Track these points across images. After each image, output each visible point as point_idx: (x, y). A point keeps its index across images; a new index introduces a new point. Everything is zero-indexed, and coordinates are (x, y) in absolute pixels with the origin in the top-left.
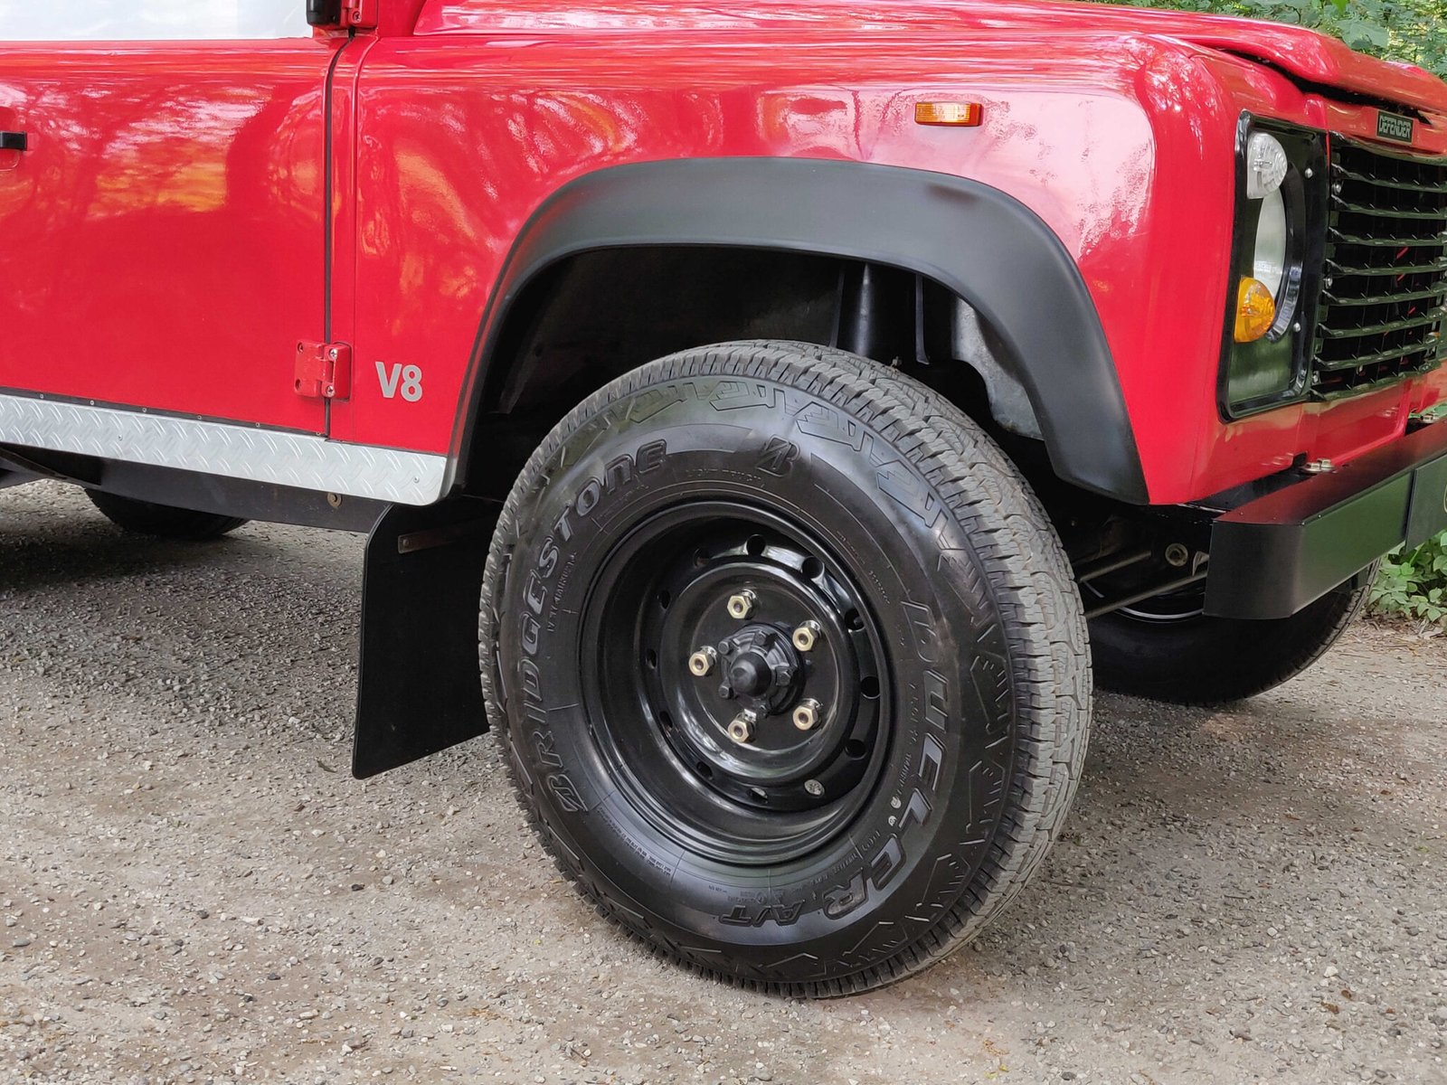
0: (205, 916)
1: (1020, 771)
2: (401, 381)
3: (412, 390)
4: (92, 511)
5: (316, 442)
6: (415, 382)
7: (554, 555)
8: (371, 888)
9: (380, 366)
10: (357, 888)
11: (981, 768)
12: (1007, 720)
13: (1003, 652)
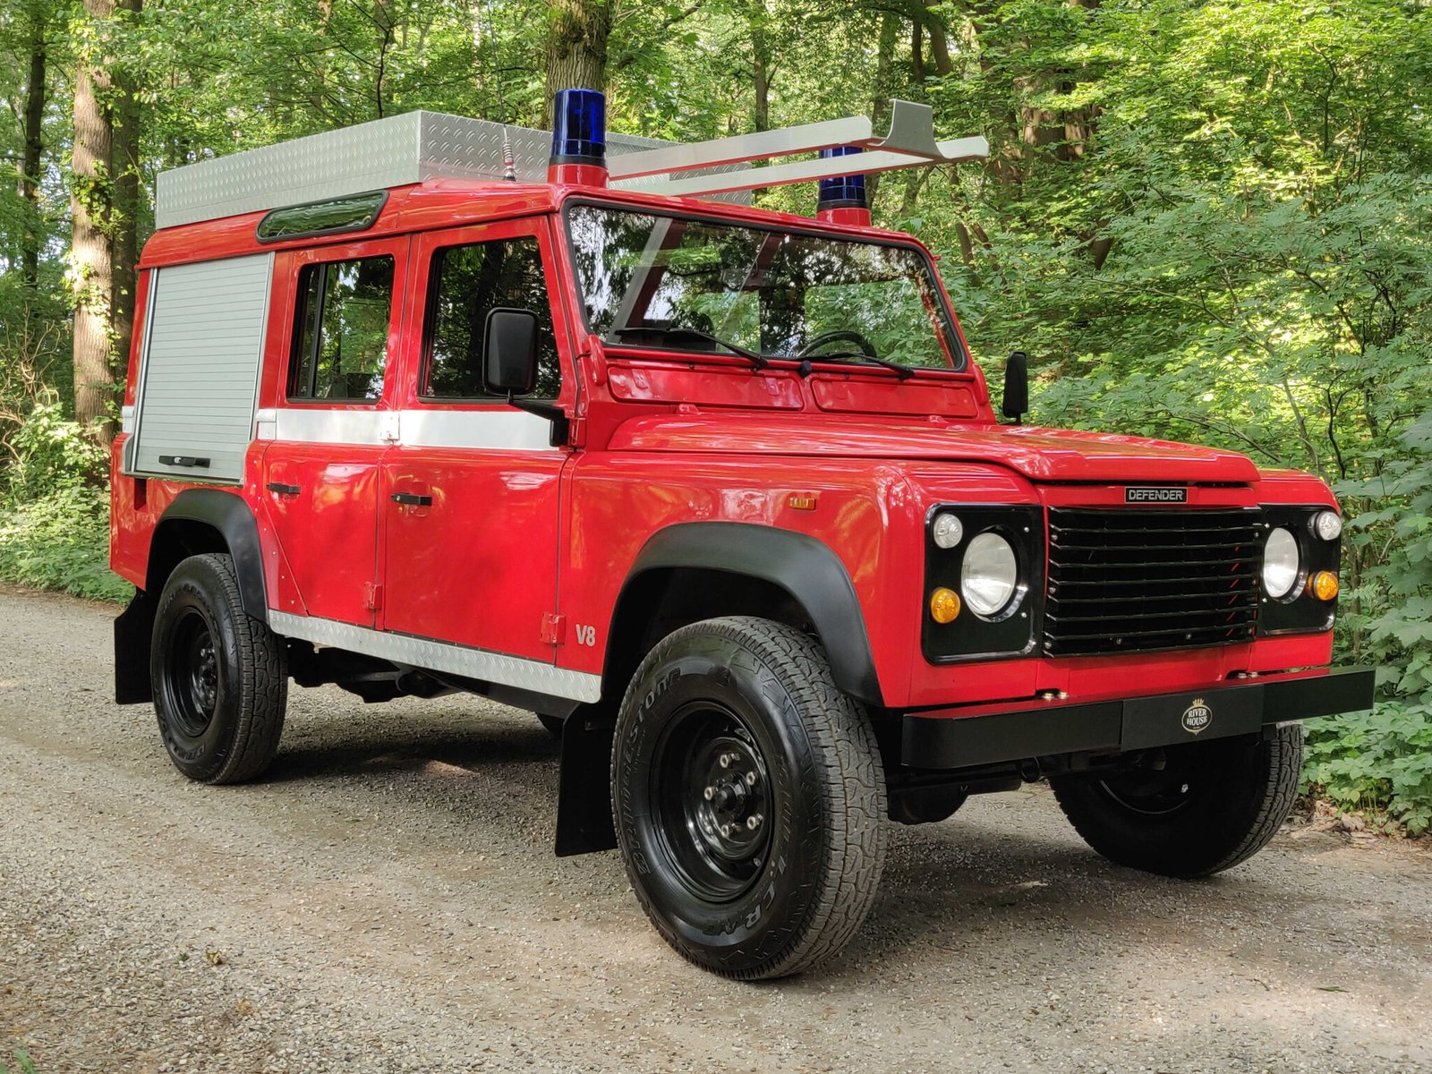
0: (471, 925)
1: (825, 845)
2: (586, 635)
3: (591, 640)
4: (540, 725)
5: (550, 667)
6: (592, 636)
7: (636, 730)
8: (563, 921)
9: (578, 626)
10: (555, 919)
11: (807, 843)
12: (818, 817)
13: (816, 781)
